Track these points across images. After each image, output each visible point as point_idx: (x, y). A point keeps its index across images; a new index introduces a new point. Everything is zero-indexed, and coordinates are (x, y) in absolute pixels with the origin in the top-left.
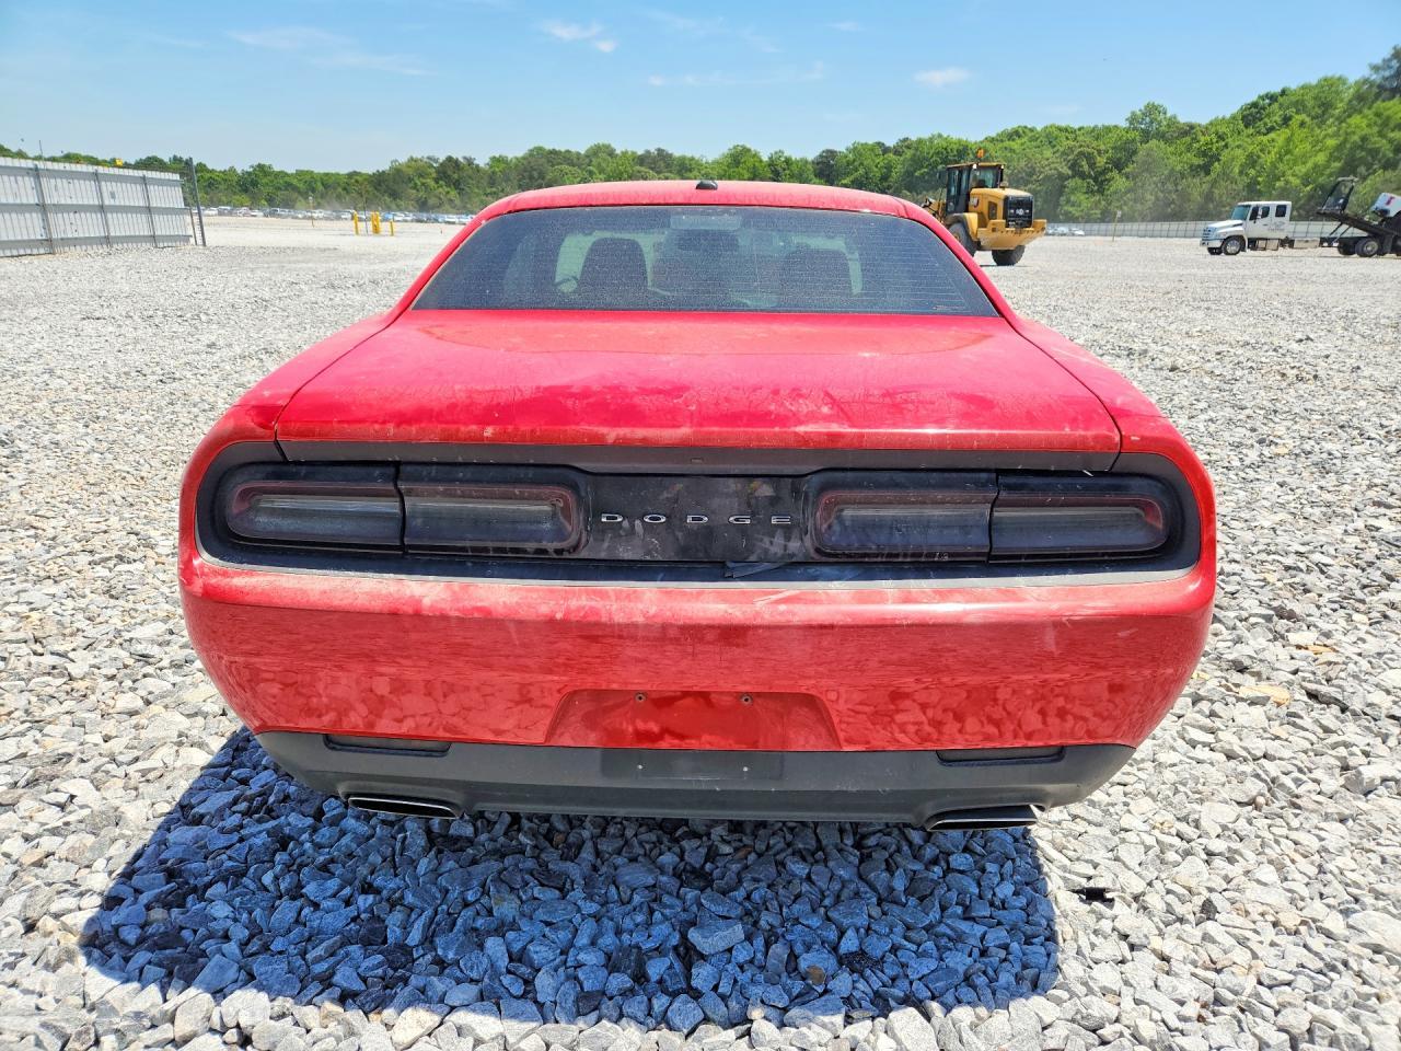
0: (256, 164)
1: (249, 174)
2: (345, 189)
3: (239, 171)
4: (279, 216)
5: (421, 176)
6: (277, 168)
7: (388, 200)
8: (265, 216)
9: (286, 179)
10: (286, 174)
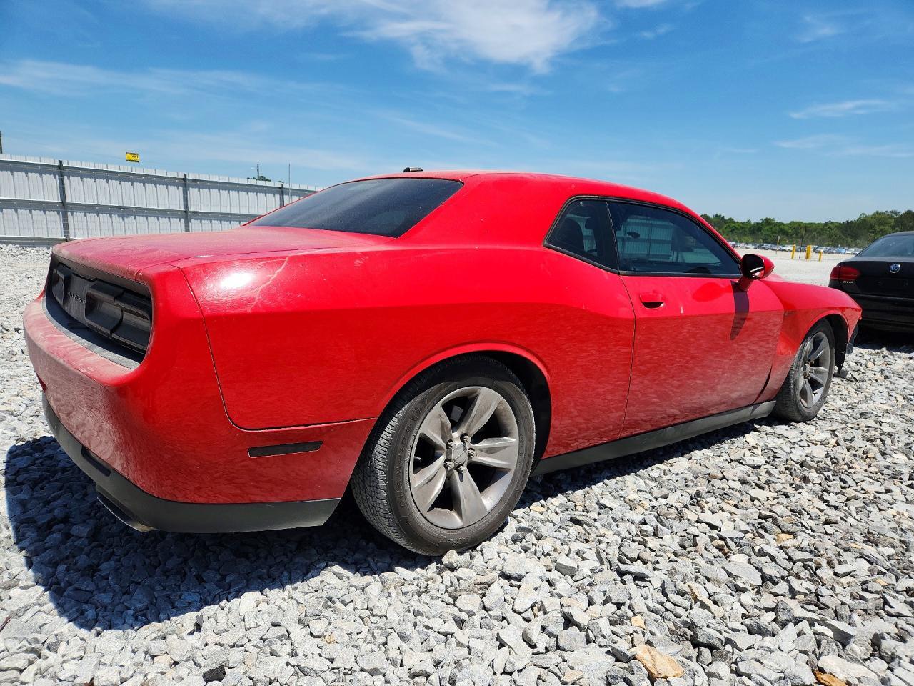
0: (764, 218)
1: (758, 224)
2: (819, 232)
3: (752, 223)
4: (764, 248)
5: (881, 224)
6: (777, 220)
7: (849, 240)
8: (755, 248)
9: (782, 227)
10: (783, 224)
